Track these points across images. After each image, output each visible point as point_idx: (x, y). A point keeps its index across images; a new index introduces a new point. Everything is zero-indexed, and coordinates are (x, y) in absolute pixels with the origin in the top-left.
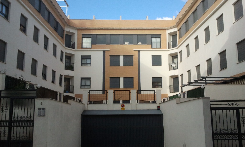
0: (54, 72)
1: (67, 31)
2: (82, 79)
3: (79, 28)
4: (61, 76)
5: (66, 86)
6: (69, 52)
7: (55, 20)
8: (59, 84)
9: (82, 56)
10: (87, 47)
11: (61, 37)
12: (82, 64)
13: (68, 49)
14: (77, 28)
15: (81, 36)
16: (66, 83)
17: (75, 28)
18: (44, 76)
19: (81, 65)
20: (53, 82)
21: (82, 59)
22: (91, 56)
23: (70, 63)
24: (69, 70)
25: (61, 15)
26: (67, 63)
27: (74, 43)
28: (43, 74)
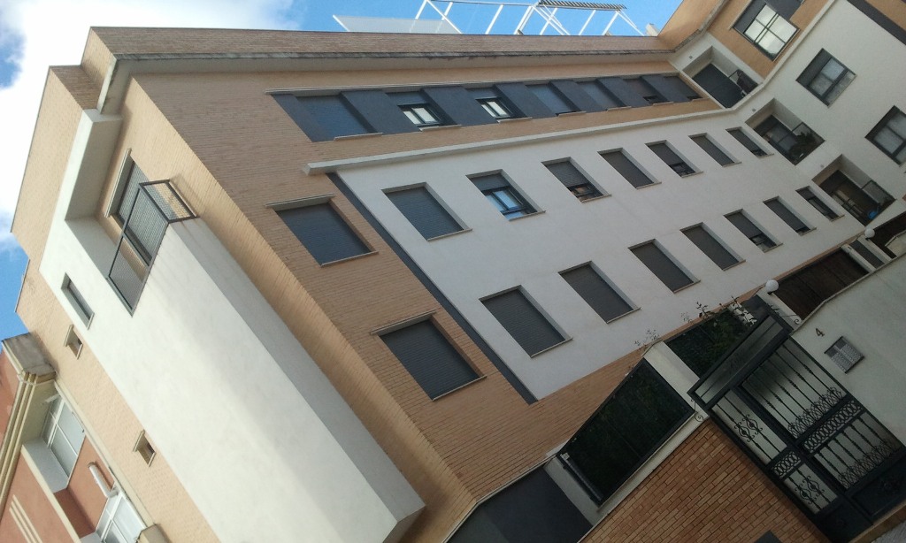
0: (775, 204)
1: (687, 70)
2: (872, 136)
3: (707, 21)
4: (805, 193)
5: (851, 203)
6: (754, 110)
7: (628, 80)
8: (825, 219)
9: (799, 80)
10: (786, 41)
11: (691, 98)
12: (825, 98)
13: (742, 106)
14: (702, 27)
15: (735, 34)
16: (840, 193)
17: (698, 34)
18: (764, 241)
19: (827, 104)
20: (802, 229)
21: (808, 86)
22: (822, 50)
23: (790, 133)
24: (807, 153)
25: (628, 53)
26: (781, 144)
27: (739, 72)
28: (751, 239)
